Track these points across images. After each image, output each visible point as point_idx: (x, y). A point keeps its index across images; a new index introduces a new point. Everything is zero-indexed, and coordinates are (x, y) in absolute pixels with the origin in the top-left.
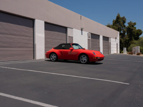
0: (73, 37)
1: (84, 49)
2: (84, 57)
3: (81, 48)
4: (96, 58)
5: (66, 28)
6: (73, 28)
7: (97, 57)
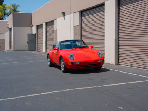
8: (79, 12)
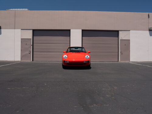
0: (130, 40)
5: (117, 32)
6: (130, 31)
7: (64, 61)
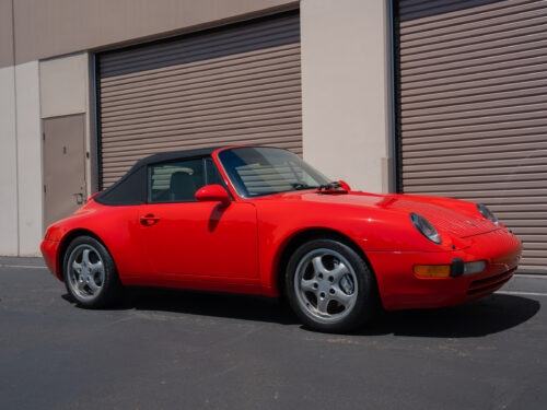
1: (340, 189)
2: (329, 262)
3: (311, 182)
4: (443, 273)
7: (457, 268)
8: (86, 55)
